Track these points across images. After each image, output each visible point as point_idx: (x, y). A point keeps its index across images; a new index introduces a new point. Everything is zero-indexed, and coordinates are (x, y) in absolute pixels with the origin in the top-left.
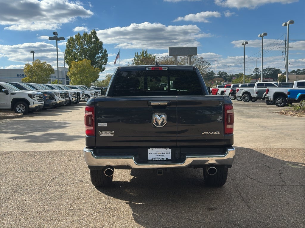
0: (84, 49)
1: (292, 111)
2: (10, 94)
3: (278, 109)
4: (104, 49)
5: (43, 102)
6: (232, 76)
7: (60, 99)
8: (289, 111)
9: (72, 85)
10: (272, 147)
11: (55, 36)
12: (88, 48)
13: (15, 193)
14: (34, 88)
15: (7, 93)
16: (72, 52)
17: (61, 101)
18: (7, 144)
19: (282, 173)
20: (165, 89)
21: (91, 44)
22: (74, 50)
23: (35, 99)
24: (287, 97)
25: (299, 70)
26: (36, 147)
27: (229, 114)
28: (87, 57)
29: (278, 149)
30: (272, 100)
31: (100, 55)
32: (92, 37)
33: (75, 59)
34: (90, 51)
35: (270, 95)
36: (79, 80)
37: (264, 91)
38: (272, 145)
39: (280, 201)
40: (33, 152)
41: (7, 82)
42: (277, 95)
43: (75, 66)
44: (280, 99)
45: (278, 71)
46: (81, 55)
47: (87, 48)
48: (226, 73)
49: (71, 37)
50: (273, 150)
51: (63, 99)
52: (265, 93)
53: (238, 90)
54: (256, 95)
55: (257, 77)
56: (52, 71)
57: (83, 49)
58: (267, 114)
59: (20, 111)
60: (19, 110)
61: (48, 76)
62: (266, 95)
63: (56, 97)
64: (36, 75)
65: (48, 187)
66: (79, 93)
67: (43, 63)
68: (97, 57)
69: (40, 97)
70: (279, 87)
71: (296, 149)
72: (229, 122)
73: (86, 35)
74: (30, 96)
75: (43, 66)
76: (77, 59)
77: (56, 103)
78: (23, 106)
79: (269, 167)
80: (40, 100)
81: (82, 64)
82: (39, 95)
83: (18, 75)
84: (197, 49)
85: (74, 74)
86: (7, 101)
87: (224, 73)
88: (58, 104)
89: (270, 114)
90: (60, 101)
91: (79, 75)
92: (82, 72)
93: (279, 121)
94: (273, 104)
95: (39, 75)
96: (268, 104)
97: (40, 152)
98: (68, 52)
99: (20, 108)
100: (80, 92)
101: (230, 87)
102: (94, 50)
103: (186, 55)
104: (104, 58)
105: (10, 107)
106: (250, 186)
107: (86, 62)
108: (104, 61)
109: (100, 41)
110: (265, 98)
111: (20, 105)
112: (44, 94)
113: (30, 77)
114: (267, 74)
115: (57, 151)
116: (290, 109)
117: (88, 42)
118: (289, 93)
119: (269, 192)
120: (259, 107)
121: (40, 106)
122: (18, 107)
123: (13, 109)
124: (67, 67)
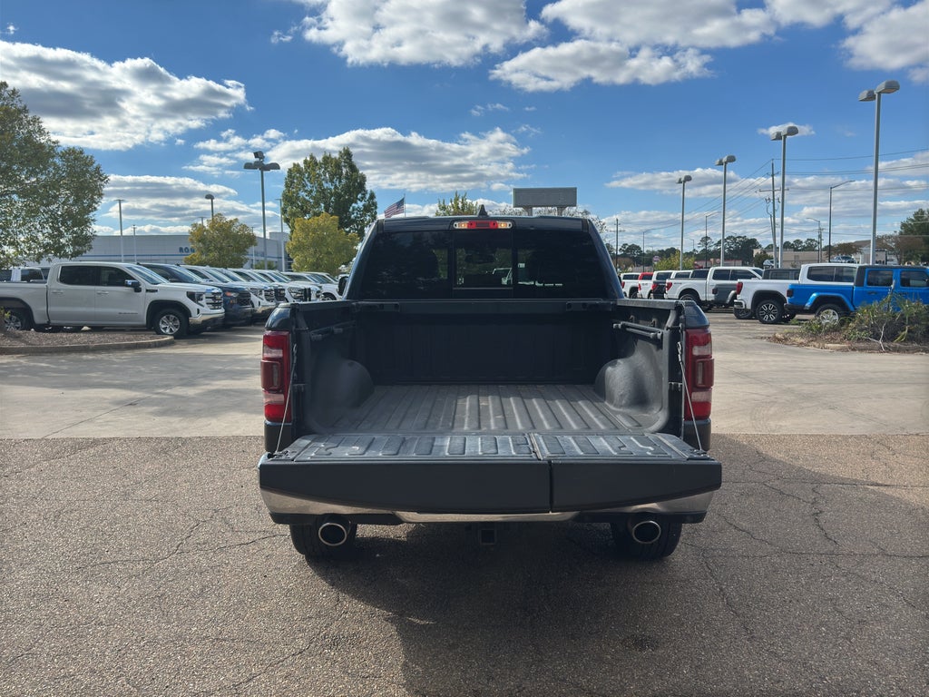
0: (324, 190)
1: (802, 335)
2: (143, 291)
3: (765, 329)
4: (369, 192)
5: (222, 310)
6: (652, 254)
7: (264, 302)
8: (793, 334)
9: (297, 271)
10: (774, 431)
11: (258, 159)
12: (333, 188)
13: (78, 573)
14: (204, 277)
15: (137, 287)
16: (298, 198)
17: (267, 308)
18: (109, 417)
19: (821, 512)
20: (505, 281)
21: (340, 179)
22: (302, 194)
23: (204, 302)
24: (785, 301)
25: (798, 242)
26: (178, 426)
27: (699, 357)
28: (331, 210)
29: (792, 437)
30: (749, 307)
31: (360, 204)
32: (343, 164)
33: (306, 212)
34: (338, 196)
35: (746, 298)
36: (310, 260)
37: (730, 288)
38: (772, 424)
39: (840, 612)
40: (167, 439)
41: (138, 264)
42: (761, 297)
43: (303, 230)
44: (768, 306)
45: (753, 243)
46: (317, 204)
47: (330, 189)
48: (638, 247)
49: (294, 164)
50: (780, 439)
51: (270, 303)
52: (733, 292)
53: (670, 285)
54: (711, 297)
55: (707, 256)
56: (252, 240)
57: (322, 191)
58: (743, 342)
59: (168, 331)
60: (165, 329)
61: (242, 250)
62: (734, 297)
63: (254, 298)
64: (216, 248)
65: (174, 556)
66: (309, 289)
67: (231, 221)
68: (353, 210)
69: (214, 298)
70: (764, 278)
71: (837, 436)
72: (700, 381)
73: (328, 158)
74: (191, 296)
75: (230, 227)
76: (309, 213)
77: (253, 312)
78: (174, 320)
79: (781, 493)
80: (215, 305)
81: (319, 225)
82: (213, 293)
83: (181, 249)
84: (576, 192)
85: (299, 247)
86: (138, 308)
87: (634, 248)
88: (259, 315)
89: (749, 342)
90: (263, 309)
91: (312, 250)
92: (319, 243)
93: (776, 359)
94: (750, 318)
95: (221, 248)
96: (739, 318)
97: (185, 441)
98: (289, 199)
99: (168, 326)
100: (312, 287)
101: (650, 277)
102: (345, 193)
103: (552, 206)
104: (369, 211)
105: (145, 322)
106: (743, 557)
107: (327, 220)
108: (368, 218)
109: (360, 172)
110: (732, 303)
111: (168, 318)
112: (224, 291)
113: (202, 253)
114: (729, 251)
115: (228, 439)
116: (795, 331)
117: (332, 176)
118: (790, 293)
119: (798, 578)
120: (720, 323)
121: (214, 320)
122: (163, 322)
123: (152, 325)
124: (287, 230)
